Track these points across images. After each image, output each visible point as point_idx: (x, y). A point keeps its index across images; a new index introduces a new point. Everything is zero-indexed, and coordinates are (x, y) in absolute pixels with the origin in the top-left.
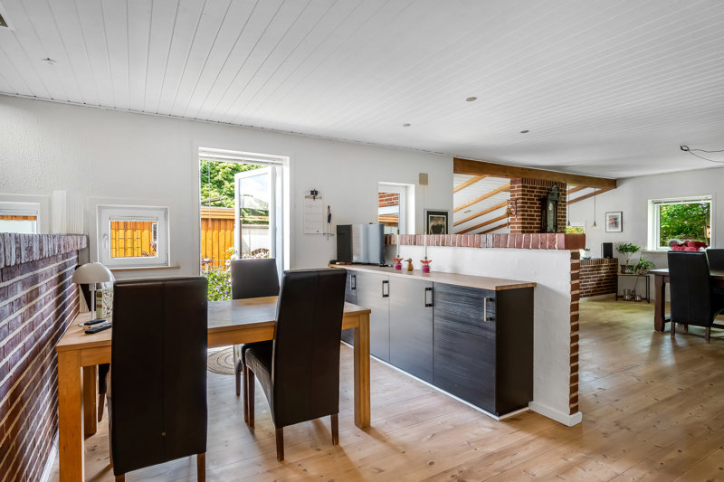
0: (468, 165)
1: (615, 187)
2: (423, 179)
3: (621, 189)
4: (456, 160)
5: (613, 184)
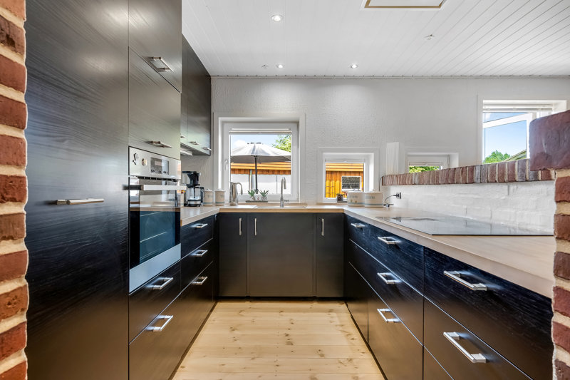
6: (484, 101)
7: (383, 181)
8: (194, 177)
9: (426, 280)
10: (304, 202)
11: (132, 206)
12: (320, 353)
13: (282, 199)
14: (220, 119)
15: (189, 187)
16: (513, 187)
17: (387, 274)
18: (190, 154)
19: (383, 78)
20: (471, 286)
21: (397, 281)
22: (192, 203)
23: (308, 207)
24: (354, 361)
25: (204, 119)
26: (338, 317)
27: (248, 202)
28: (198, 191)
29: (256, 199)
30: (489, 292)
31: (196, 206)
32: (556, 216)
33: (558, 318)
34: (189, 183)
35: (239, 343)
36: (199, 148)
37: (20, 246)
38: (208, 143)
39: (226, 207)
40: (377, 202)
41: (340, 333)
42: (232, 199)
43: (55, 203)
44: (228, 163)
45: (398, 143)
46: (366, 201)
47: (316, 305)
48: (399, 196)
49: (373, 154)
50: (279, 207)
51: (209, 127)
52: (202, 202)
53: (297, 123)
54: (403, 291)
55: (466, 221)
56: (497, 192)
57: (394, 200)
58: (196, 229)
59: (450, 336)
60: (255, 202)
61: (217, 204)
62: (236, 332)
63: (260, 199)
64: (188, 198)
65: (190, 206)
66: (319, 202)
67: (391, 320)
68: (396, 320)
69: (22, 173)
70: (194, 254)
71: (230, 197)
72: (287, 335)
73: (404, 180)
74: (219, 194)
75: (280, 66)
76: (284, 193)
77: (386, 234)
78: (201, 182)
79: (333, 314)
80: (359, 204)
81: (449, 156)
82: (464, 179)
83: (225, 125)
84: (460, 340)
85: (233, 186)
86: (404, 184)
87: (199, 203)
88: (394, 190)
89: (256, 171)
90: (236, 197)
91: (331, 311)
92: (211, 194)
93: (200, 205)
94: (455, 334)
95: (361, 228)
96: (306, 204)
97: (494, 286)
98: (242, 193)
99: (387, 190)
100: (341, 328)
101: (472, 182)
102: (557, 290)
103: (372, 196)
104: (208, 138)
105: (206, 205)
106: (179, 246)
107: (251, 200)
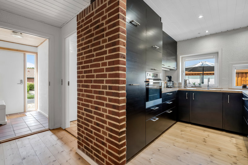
8: (170, 78)
10: (221, 88)
11: (147, 87)
12: (219, 149)
13: (208, 86)
14: (181, 56)
15: (168, 81)
18: (169, 70)
22: (169, 87)
23: (223, 90)
24: (237, 158)
25: (174, 57)
26: (236, 140)
27: (192, 87)
28: (171, 83)
29: (196, 86)
31: (170, 87)
34: (168, 80)
35: (183, 136)
36: (171, 68)
37: (125, 92)
38: (176, 66)
39: (182, 88)
41: (234, 146)
43: (130, 85)
44: (184, 72)
47: (224, 133)
50: (207, 89)
51: (176, 60)
52: (173, 86)
53: (218, 53)
58: (168, 95)
60: (195, 87)
61: (179, 87)
62: (183, 132)
63: (198, 86)
64: (168, 85)
65: (168, 87)
66: (230, 88)
69: (125, 79)
70: (167, 103)
71: (184, 85)
72: (205, 139)
74: (180, 84)
75: (207, 32)
76: (209, 83)
78: (172, 79)
79: (232, 138)
83: (183, 58)
85: (185, 81)
87: (171, 86)
89: (203, 74)
92: (177, 84)
93: (172, 87)
95: (247, 100)
98: (189, 83)
100: (236, 145)
104: (176, 64)
105: (174, 87)
106: (161, 99)
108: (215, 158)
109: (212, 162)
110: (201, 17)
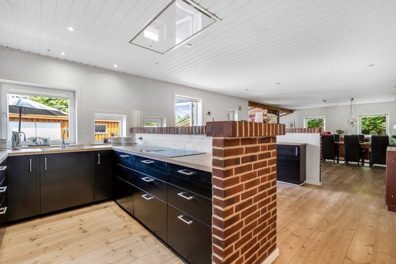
0: (253, 104)
1: (292, 112)
2: (240, 109)
3: (294, 113)
4: (249, 101)
5: (291, 111)
6: (176, 95)
7: (131, 131)
9: (168, 176)
10: (80, 144)
12: (107, 229)
13: (63, 143)
16: (192, 136)
17: (147, 178)
19: (130, 75)
20: (188, 174)
21: (152, 180)
24: (128, 226)
26: (111, 209)
27: (30, 146)
29: (39, 144)
30: (193, 175)
32: (213, 149)
33: (214, 177)
40: (130, 142)
41: (115, 216)
42: (15, 144)
44: (6, 116)
45: (139, 111)
46: (123, 142)
47: (94, 207)
48: (141, 138)
49: (125, 116)
53: (74, 92)
54: (156, 183)
55: (175, 150)
56: (186, 137)
57: (138, 141)
59: (180, 194)
60: (37, 146)
62: (37, 241)
63: (42, 144)
66: (92, 143)
67: (150, 198)
68: (152, 198)
71: (13, 143)
72: (81, 228)
73: (144, 131)
75: (63, 54)
77: (146, 159)
79: (107, 209)
80: (119, 144)
81: (162, 119)
82: (174, 132)
83: (3, 85)
84: (183, 195)
86: (145, 132)
88: (138, 136)
89: (20, 119)
90: (19, 143)
91: (106, 207)
94: (182, 193)
95: (127, 157)
96: (82, 145)
97: (194, 173)
98: (25, 140)
99: (134, 136)
100: (115, 214)
101: (177, 133)
102: (213, 169)
103: (127, 139)
107: (34, 144)
108: (112, 243)
109: (114, 250)
110: (71, 29)
